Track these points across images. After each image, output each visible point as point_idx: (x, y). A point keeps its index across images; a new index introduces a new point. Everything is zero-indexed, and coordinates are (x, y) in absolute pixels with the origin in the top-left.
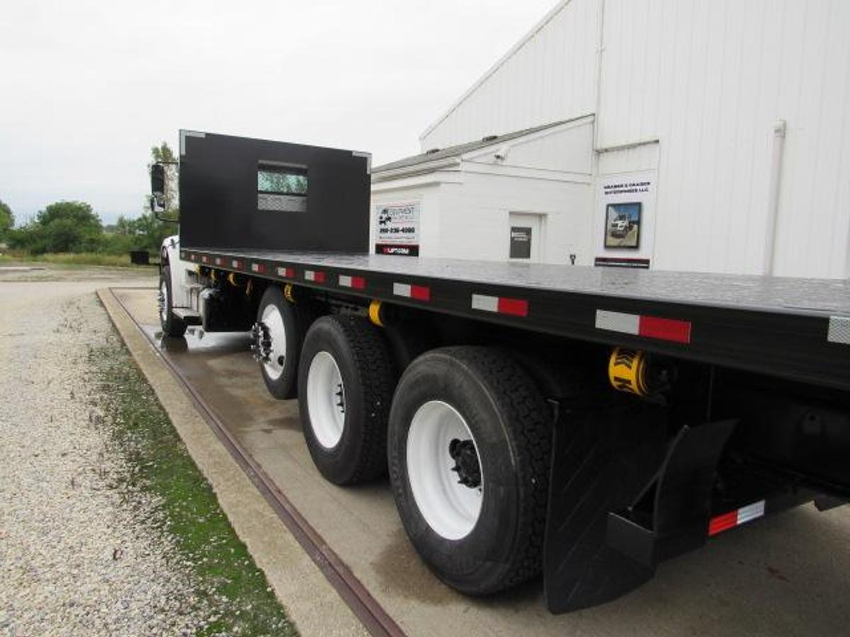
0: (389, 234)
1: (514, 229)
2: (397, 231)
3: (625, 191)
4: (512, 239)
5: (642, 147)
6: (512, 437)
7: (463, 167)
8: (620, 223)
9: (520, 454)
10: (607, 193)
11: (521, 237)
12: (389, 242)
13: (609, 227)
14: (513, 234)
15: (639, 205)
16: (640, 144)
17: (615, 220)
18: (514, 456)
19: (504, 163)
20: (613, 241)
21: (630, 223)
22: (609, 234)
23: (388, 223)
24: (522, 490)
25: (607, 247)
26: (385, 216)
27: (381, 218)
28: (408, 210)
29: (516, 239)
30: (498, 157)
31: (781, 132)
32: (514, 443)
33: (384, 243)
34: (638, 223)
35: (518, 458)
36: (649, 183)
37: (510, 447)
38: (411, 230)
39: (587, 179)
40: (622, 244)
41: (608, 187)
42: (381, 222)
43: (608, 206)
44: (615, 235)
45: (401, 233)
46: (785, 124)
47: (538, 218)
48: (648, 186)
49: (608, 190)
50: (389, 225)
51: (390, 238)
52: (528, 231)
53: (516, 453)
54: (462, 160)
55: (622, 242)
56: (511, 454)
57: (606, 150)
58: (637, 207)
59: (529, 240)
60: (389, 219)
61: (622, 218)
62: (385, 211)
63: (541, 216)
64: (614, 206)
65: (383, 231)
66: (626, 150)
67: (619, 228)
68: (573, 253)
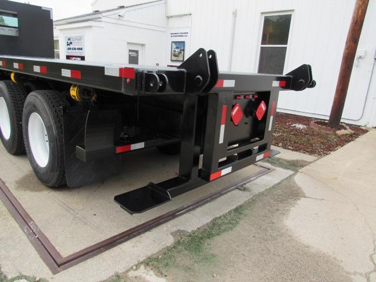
0: (72, 51)
1: (130, 51)
2: (75, 49)
3: (178, 36)
4: (130, 55)
5: (185, 16)
6: (54, 124)
7: (103, 19)
8: (177, 50)
9: (57, 130)
10: (171, 36)
11: (134, 54)
12: (72, 54)
13: (173, 52)
14: (130, 53)
15: (184, 42)
16: (184, 15)
17: (175, 49)
18: (55, 131)
19: (123, 19)
20: (174, 58)
21: (180, 50)
22: (172, 55)
23: (71, 45)
24: (58, 143)
25: (172, 61)
26: (69, 42)
27: (68, 42)
28: (80, 39)
29: (131, 55)
30: (120, 16)
31: (235, 14)
32: (55, 126)
33: (70, 55)
34: (184, 50)
35: (56, 132)
36: (188, 33)
37: (53, 127)
38: (81, 49)
39: (163, 30)
40: (178, 60)
41: (172, 34)
42: (68, 45)
43: (172, 42)
44: (175, 56)
45: (77, 50)
46: (236, 11)
47: (141, 46)
48: (187, 34)
49: (172, 35)
50: (71, 46)
51: (72, 52)
52: (137, 52)
53: (56, 130)
54: (102, 16)
55: (177, 59)
56: (54, 129)
57: (171, 17)
58: (183, 43)
59: (138, 56)
60: (71, 43)
61: (177, 48)
62: (69, 39)
63: (143, 45)
64: (174, 42)
65: (69, 49)
66: (179, 17)
67: (176, 53)
68: (157, 63)
